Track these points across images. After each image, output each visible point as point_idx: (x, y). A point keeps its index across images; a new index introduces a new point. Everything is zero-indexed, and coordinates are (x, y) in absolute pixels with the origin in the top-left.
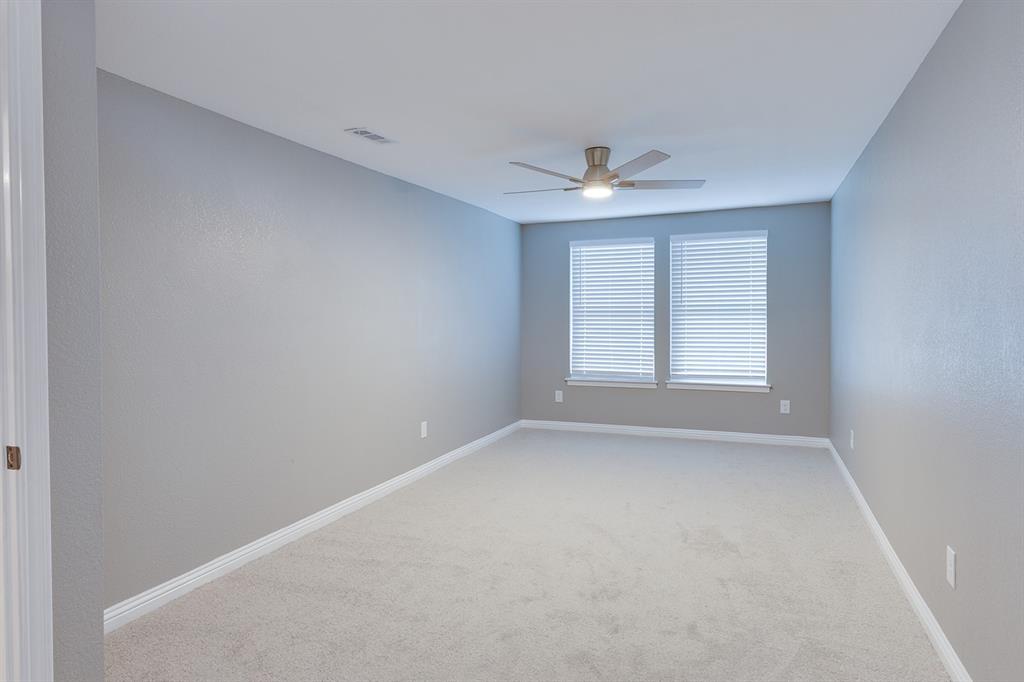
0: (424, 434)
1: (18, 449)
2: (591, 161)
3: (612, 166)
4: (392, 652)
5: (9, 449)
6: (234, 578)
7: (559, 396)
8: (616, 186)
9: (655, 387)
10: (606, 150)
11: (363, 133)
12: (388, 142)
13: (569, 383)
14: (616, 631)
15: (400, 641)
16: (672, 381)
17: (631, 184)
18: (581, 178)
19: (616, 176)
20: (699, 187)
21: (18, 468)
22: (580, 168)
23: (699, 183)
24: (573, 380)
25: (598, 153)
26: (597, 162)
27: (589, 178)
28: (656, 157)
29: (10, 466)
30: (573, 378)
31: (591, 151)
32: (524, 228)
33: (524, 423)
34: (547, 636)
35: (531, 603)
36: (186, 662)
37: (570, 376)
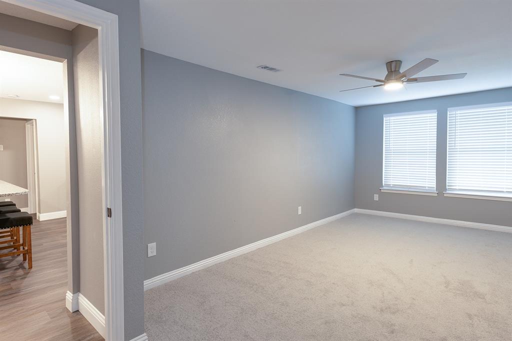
0: (300, 213)
1: (110, 209)
2: (389, 69)
3: (402, 71)
4: (269, 318)
5: (108, 208)
6: (208, 270)
7: (376, 197)
8: (405, 82)
9: (436, 195)
10: (398, 62)
11: (266, 68)
12: (278, 70)
13: (382, 191)
14: (392, 332)
15: (274, 314)
16: (448, 192)
17: (415, 80)
18: (384, 79)
19: (404, 76)
20: (462, 78)
21: (111, 217)
22: (383, 73)
23: (462, 76)
24: (384, 189)
25: (393, 65)
26: (394, 70)
27: (388, 79)
28: (428, 62)
29: (108, 216)
30: (384, 188)
31: (389, 64)
32: (357, 109)
33: (356, 210)
34: (350, 327)
35: (345, 307)
36: (182, 305)
37: (383, 187)
